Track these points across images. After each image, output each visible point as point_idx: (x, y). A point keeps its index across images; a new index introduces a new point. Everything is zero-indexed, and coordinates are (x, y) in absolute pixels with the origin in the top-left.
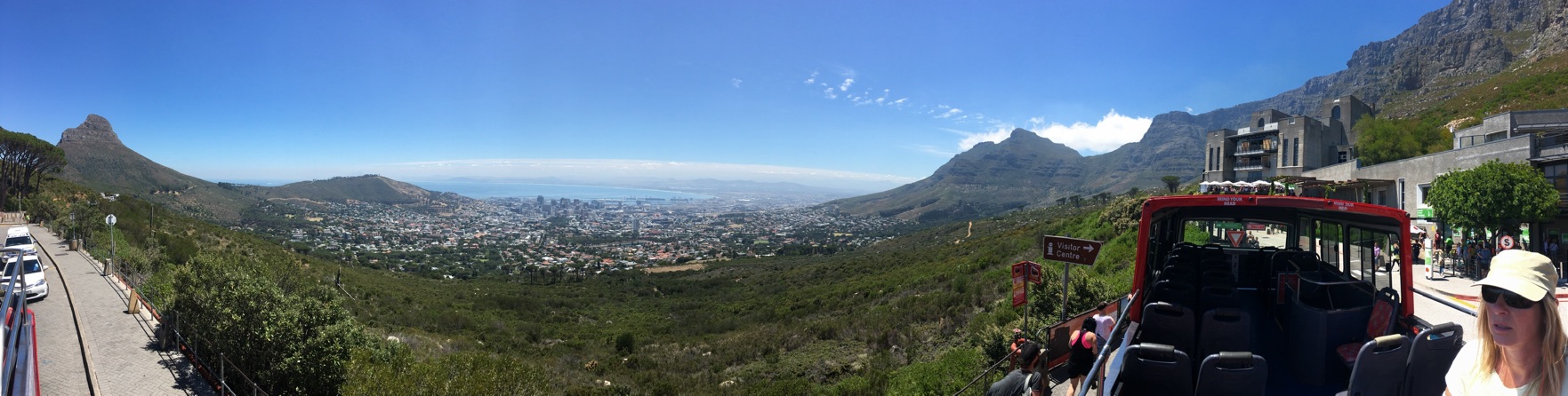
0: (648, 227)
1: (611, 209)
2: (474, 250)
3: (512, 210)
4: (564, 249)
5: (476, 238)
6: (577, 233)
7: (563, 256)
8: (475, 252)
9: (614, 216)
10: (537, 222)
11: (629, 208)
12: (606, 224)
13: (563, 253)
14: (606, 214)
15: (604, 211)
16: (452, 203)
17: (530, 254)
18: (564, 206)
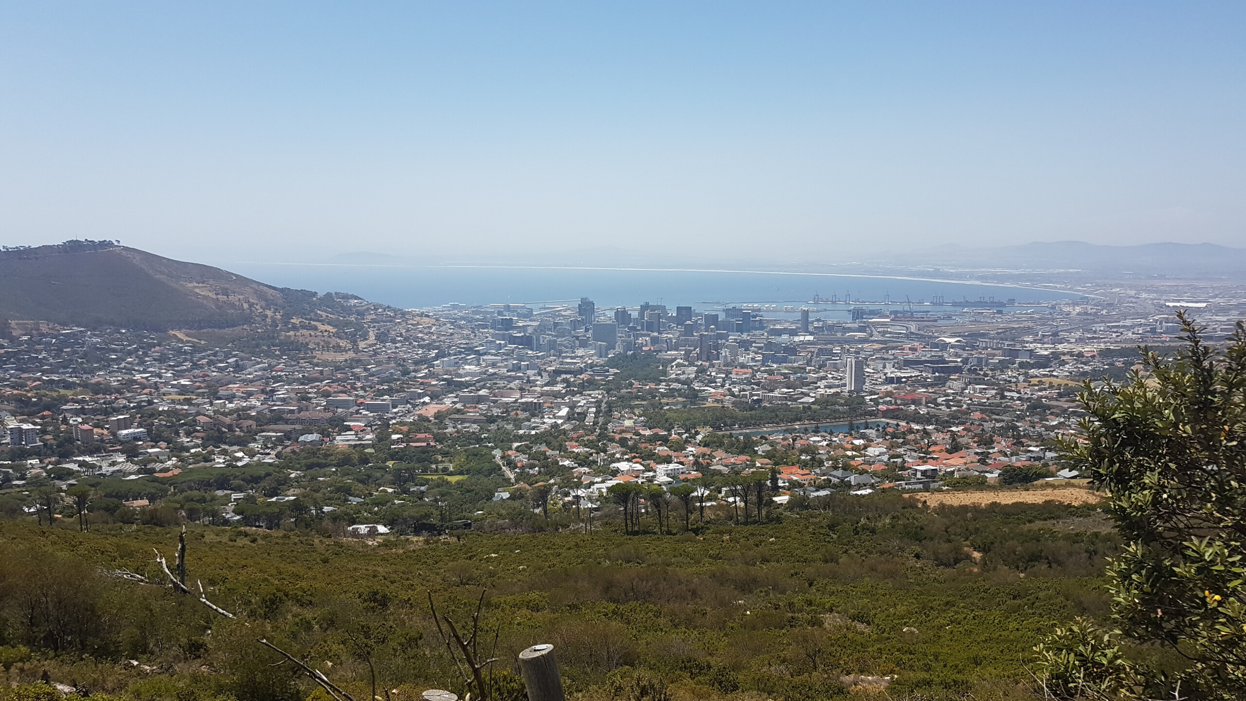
0: (889, 381)
1: (779, 333)
2: (424, 450)
3: (513, 340)
4: (665, 441)
5: (423, 419)
6: (694, 396)
7: (668, 460)
8: (425, 456)
9: (792, 350)
10: (581, 371)
11: (831, 328)
12: (771, 373)
13: (662, 450)
14: (769, 345)
15: (761, 337)
16: (348, 324)
17: (576, 457)
18: (650, 327)
